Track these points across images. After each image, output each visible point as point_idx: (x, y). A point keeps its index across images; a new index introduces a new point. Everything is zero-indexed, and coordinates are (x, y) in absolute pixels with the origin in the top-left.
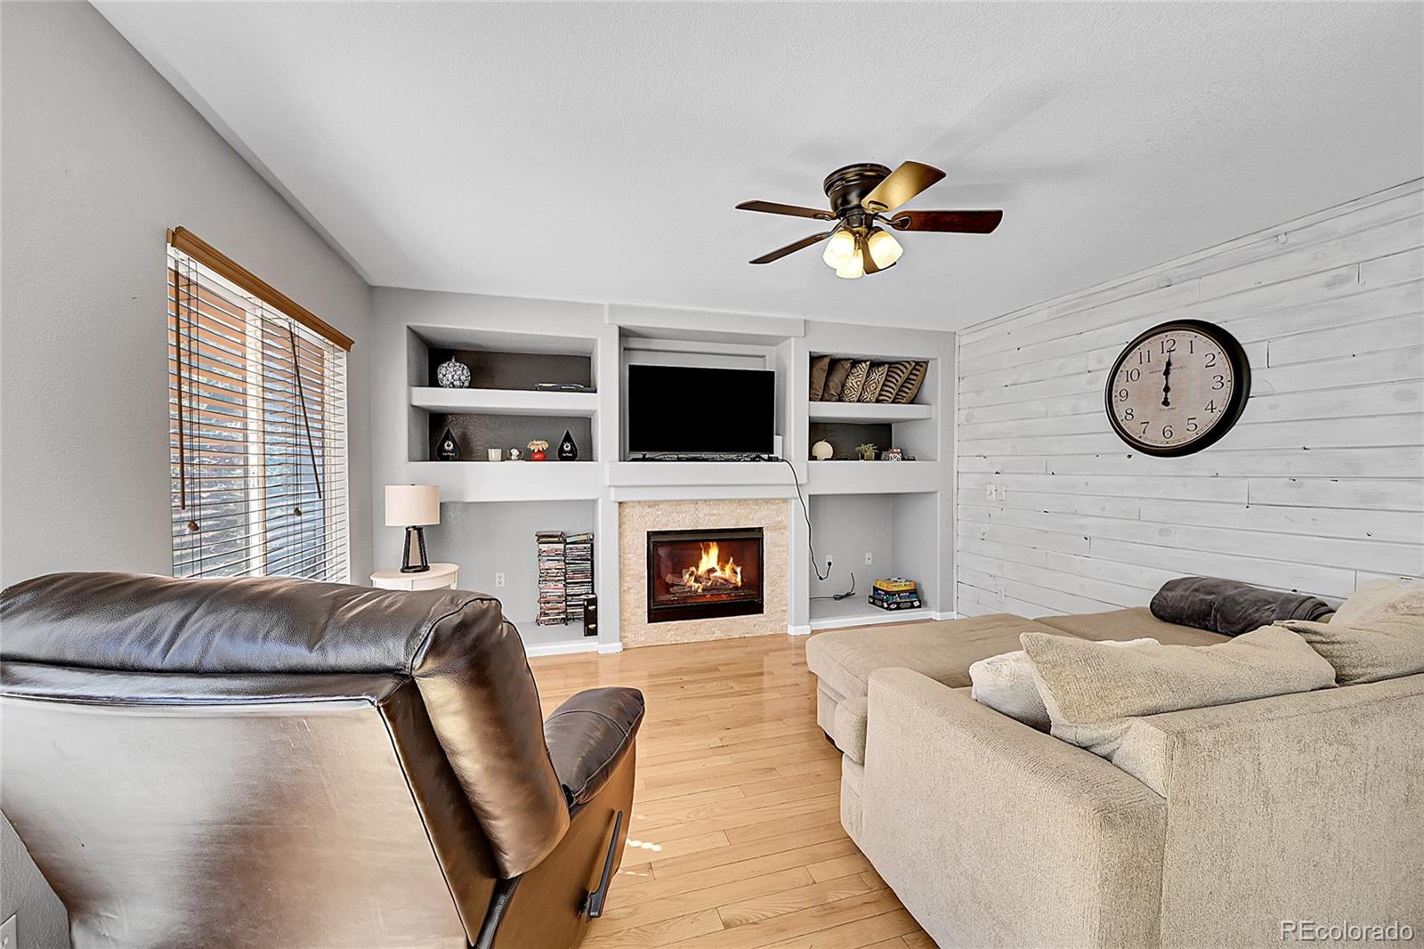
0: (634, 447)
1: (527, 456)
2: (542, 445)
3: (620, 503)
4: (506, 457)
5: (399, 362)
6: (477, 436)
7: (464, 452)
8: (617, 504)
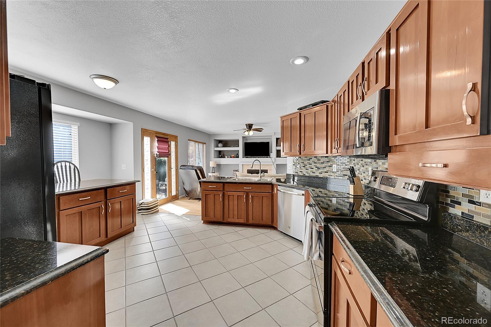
0: (245, 155)
1: (231, 157)
2: (233, 155)
3: (243, 165)
4: (228, 157)
5: (213, 144)
6: (225, 154)
7: (223, 157)
8: (242, 165)
